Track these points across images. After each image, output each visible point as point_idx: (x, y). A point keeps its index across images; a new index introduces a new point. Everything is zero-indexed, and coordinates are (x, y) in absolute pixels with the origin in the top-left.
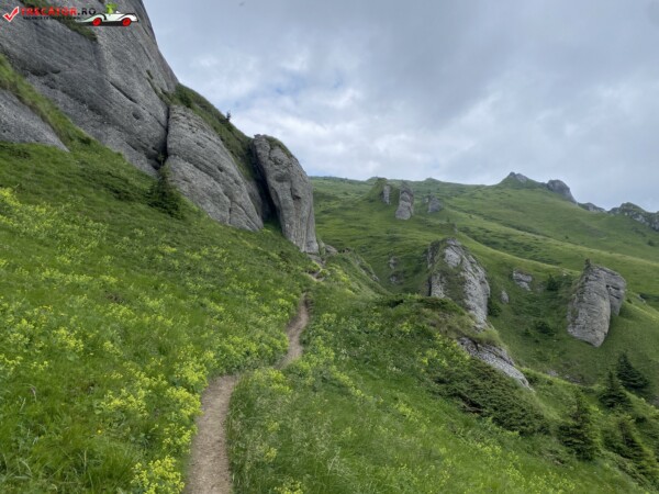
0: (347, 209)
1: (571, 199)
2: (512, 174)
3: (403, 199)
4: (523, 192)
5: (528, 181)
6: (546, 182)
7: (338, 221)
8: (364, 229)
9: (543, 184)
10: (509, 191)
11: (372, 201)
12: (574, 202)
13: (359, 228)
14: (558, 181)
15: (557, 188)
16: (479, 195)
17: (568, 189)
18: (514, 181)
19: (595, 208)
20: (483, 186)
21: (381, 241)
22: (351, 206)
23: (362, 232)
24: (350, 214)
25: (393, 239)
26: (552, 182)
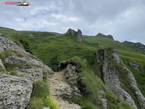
0: (58, 38)
1: (113, 39)
2: (99, 33)
3: (79, 34)
4: (102, 38)
5: (103, 35)
6: (108, 35)
7: (55, 42)
8: (65, 44)
9: (107, 36)
10: (99, 37)
11: (67, 36)
12: (114, 40)
13: (64, 44)
14: (110, 35)
15: (110, 37)
16: (92, 38)
17: (113, 37)
18: (100, 35)
19: (119, 42)
20: (92, 36)
21: (73, 49)
22: (60, 37)
23: (65, 46)
24: (60, 39)
25: (78, 49)
26: (109, 35)
